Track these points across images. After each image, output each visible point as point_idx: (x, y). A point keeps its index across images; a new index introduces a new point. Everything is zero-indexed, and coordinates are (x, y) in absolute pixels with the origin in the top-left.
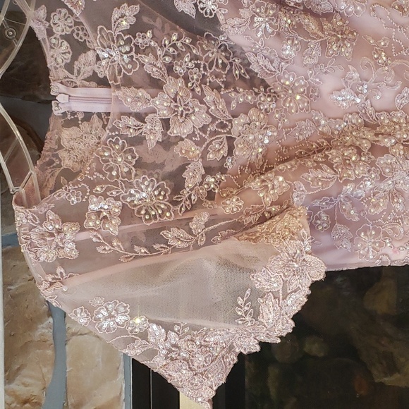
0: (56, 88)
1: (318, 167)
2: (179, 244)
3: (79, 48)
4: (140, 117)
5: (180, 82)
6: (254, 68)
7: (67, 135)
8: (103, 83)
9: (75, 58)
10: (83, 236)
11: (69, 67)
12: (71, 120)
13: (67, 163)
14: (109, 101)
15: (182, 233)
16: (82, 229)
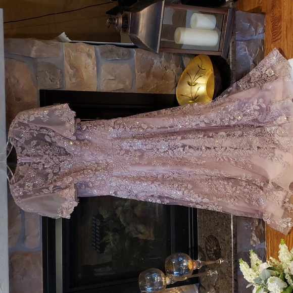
0: (18, 158)
2: (46, 192)
3: (23, 149)
4: (38, 163)
5: (47, 155)
6: (67, 150)
7: (20, 167)
8: (29, 156)
9: (22, 151)
10: (24, 191)
11: (21, 153)
12: (21, 164)
13: (21, 174)
14: (30, 160)
15: (47, 190)
16: (24, 189)
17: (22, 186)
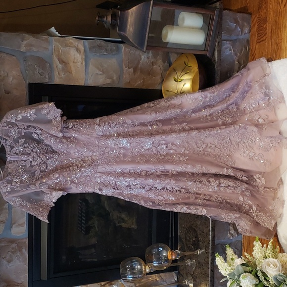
1: (66, 171)
2: (33, 188)
5: (35, 153)
10: (12, 186)
15: (34, 186)
16: (12, 185)
17: (10, 182)
